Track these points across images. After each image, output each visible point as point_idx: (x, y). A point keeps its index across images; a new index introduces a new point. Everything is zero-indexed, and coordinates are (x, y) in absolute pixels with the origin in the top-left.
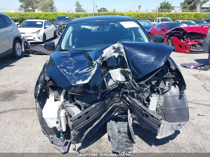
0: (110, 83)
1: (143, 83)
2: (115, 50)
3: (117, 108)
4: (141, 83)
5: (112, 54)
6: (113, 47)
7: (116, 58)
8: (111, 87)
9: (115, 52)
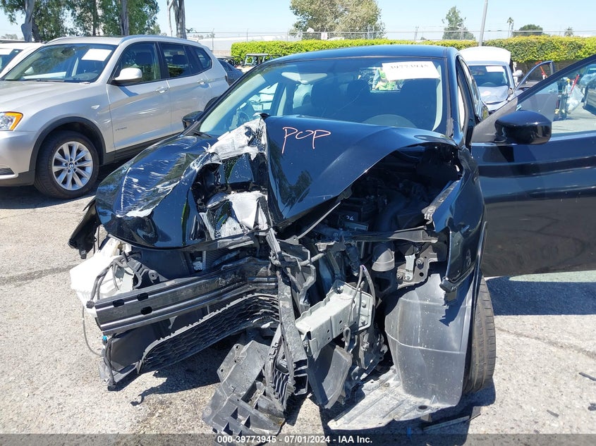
0: (227, 230)
1: (293, 241)
2: (251, 137)
3: (265, 308)
4: (288, 241)
5: (243, 147)
6: (246, 128)
7: (252, 159)
8: (230, 241)
9: (250, 143)
